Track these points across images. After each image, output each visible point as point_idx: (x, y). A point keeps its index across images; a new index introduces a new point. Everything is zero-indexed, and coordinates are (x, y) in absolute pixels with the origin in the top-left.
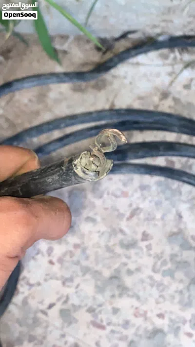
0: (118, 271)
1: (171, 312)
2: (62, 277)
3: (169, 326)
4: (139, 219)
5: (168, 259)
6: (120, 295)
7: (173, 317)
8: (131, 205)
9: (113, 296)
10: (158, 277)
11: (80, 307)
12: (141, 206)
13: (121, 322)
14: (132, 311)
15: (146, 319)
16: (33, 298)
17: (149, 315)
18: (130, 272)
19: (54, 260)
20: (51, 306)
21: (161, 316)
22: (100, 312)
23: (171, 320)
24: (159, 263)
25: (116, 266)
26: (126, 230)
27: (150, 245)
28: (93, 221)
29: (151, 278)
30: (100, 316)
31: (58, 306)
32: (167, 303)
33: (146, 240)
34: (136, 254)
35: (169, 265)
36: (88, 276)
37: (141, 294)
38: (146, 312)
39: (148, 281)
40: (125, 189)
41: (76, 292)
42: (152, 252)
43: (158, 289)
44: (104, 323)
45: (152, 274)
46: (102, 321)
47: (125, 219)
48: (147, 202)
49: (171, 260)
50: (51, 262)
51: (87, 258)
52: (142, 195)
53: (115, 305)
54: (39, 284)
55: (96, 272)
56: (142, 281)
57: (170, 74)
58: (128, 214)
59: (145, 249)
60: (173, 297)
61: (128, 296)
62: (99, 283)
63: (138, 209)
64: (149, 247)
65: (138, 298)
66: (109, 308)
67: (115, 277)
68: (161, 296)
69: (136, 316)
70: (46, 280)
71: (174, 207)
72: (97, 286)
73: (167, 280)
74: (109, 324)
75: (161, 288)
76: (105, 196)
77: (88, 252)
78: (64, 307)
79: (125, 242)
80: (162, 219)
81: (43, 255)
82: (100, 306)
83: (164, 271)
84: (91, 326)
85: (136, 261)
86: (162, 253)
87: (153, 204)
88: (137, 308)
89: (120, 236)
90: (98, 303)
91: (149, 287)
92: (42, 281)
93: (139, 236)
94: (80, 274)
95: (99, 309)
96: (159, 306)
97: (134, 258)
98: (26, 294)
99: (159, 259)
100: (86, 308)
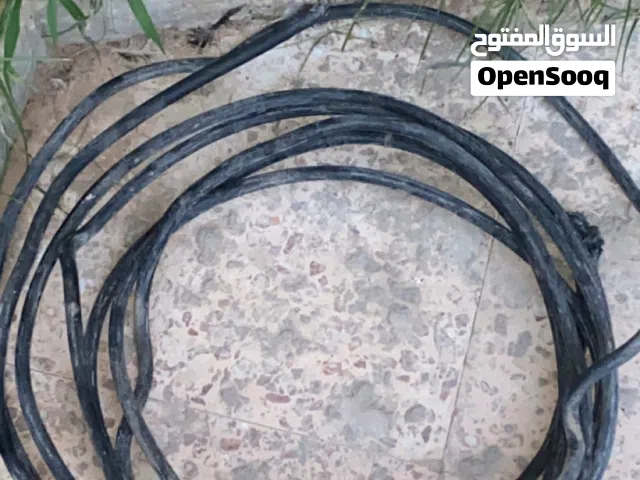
0: (288, 321)
1: (374, 357)
2: (212, 347)
3: (374, 374)
4: (301, 248)
5: (352, 289)
6: (299, 352)
7: (377, 361)
8: (285, 233)
9: (290, 355)
10: (344, 316)
11: (247, 380)
12: (300, 231)
13: (308, 386)
14: (321, 368)
15: (341, 373)
16: (178, 385)
17: (344, 367)
18: (305, 319)
19: (197, 328)
20: (206, 390)
21: (360, 364)
22: (277, 380)
23: (375, 366)
24: (342, 298)
25: (285, 315)
26: (287, 266)
27: (324, 277)
28: (238, 264)
29: (335, 319)
30: (277, 386)
31: (217, 387)
32: (365, 346)
33: (318, 272)
34: (309, 293)
35: (356, 297)
36: (248, 339)
37: (327, 342)
38: (339, 365)
39: (333, 324)
40: (273, 214)
41: (238, 363)
42: (329, 286)
43: (348, 331)
44: (286, 394)
45: (336, 314)
46: (282, 391)
47: (282, 252)
48: (306, 223)
49: (357, 289)
50: (193, 333)
51: (242, 315)
52: (298, 216)
53: (294, 367)
54: (182, 365)
55: (259, 329)
56: (325, 326)
57: (297, 57)
58: (284, 246)
59: (318, 285)
60: (371, 337)
61: (310, 349)
62: (266, 343)
63: (296, 235)
64: (323, 281)
65: (324, 349)
66: (288, 371)
67: (287, 330)
68: (354, 339)
69: (326, 373)
70: (190, 358)
71: (344, 222)
72: (264, 348)
73: (357, 317)
74: (293, 393)
75: (352, 329)
76: (248, 229)
77: (241, 307)
78: (225, 386)
79: (290, 282)
80: (332, 240)
81: (179, 326)
82: (274, 372)
83: (351, 306)
84: (268, 402)
85: (310, 303)
86: (343, 284)
87: (315, 224)
88: (325, 363)
89: (281, 276)
90: (271, 369)
91: (335, 332)
92: (186, 361)
93: (307, 270)
94: (237, 338)
95: (275, 376)
96: (355, 352)
97: (306, 299)
98: (167, 381)
99: (340, 292)
100: (255, 381)
